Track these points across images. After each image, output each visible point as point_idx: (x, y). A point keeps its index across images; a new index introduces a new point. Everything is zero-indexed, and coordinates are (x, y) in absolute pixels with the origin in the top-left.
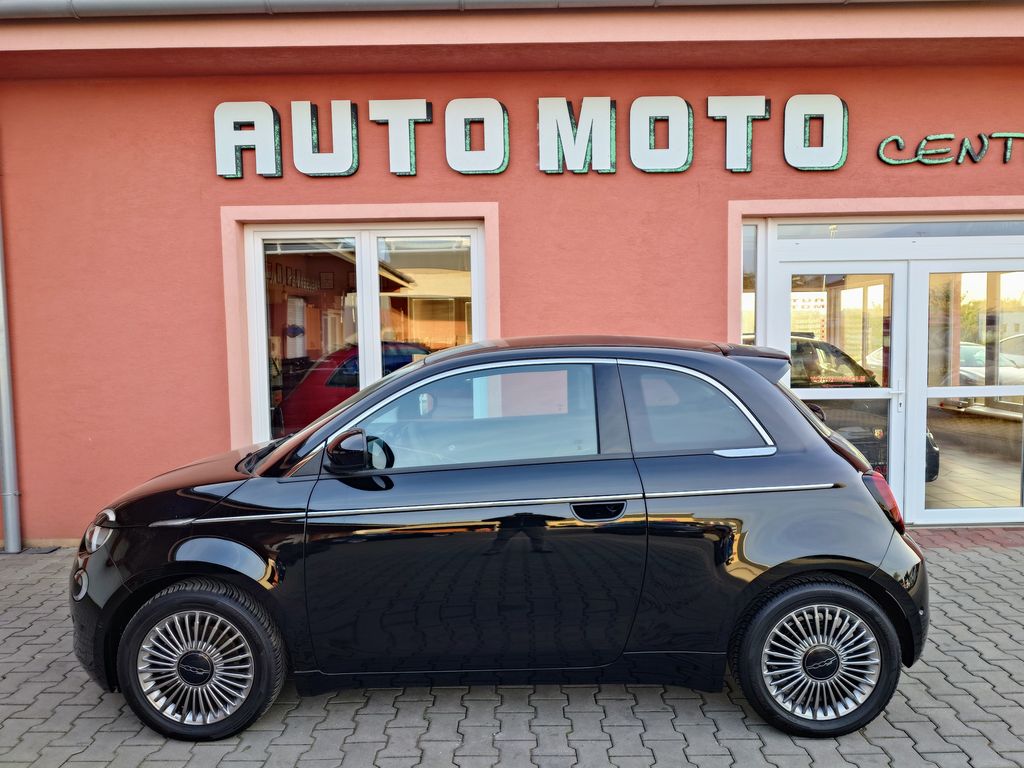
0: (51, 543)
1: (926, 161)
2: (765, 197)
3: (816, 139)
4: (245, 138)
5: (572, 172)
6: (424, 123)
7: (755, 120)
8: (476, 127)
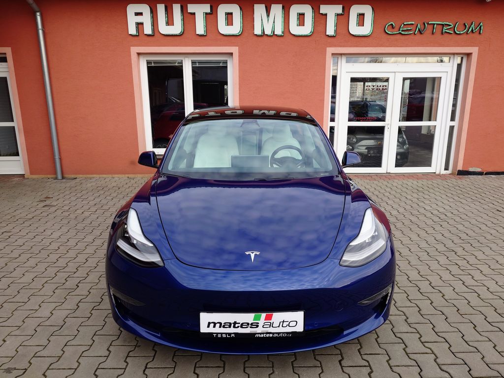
0: (73, 176)
1: (403, 33)
2: (341, 46)
3: (361, 23)
4: (139, 19)
5: (267, 35)
6: (209, 14)
7: (338, 15)
8: (230, 16)
